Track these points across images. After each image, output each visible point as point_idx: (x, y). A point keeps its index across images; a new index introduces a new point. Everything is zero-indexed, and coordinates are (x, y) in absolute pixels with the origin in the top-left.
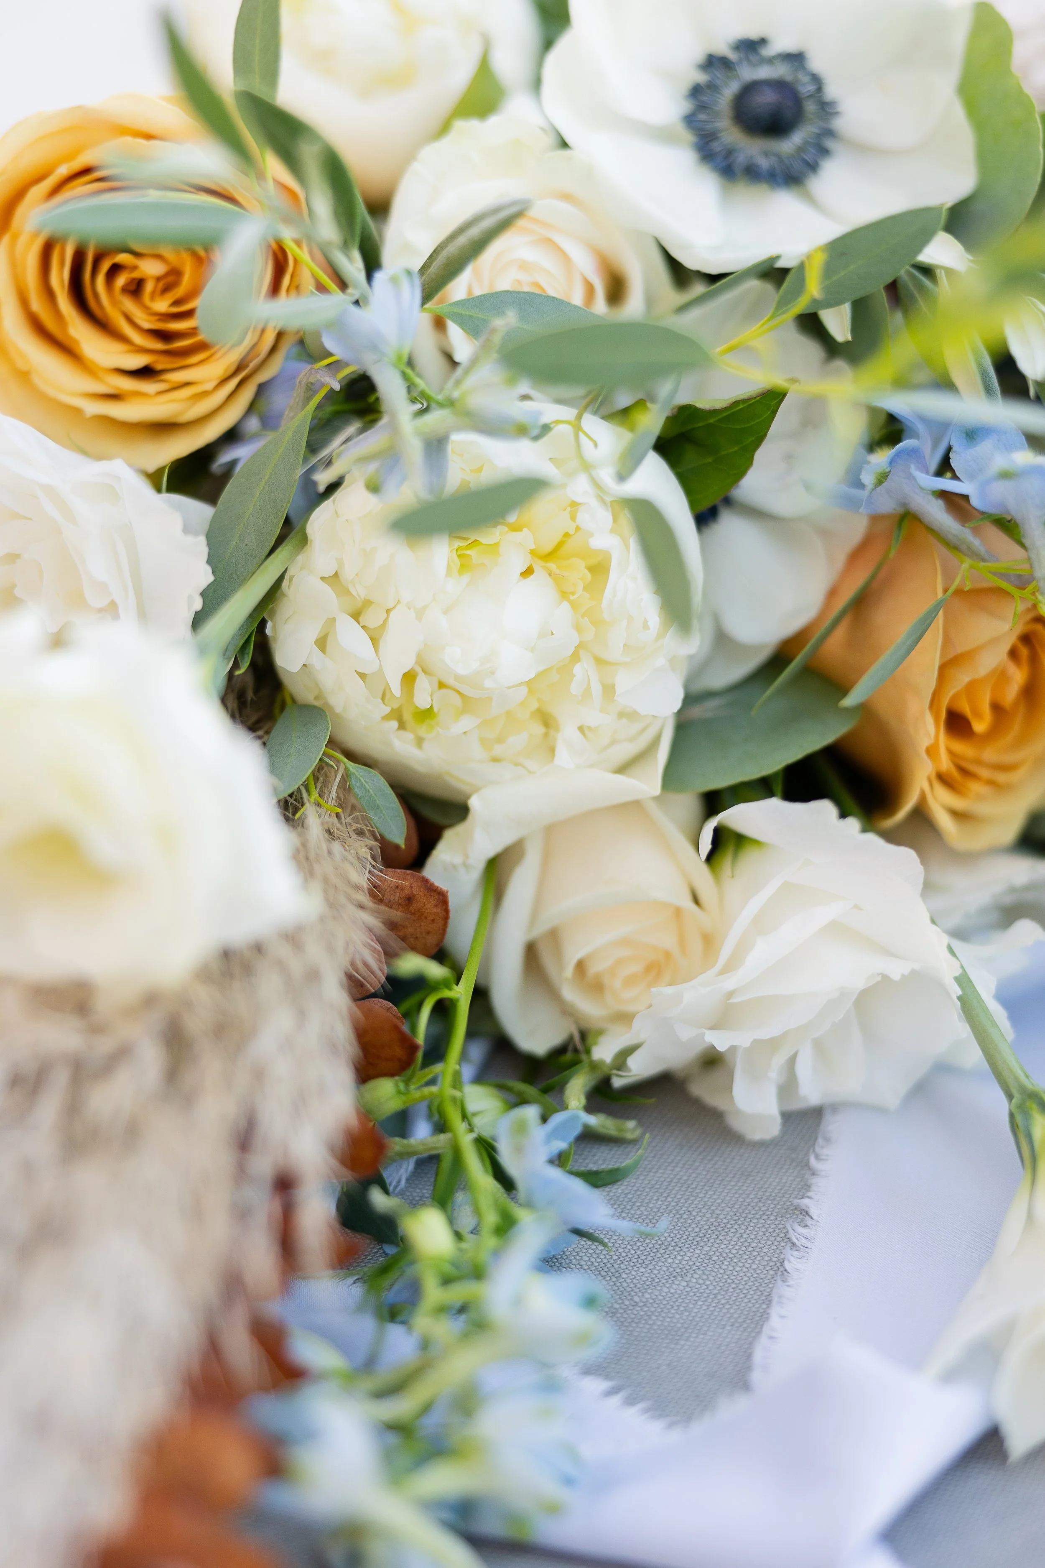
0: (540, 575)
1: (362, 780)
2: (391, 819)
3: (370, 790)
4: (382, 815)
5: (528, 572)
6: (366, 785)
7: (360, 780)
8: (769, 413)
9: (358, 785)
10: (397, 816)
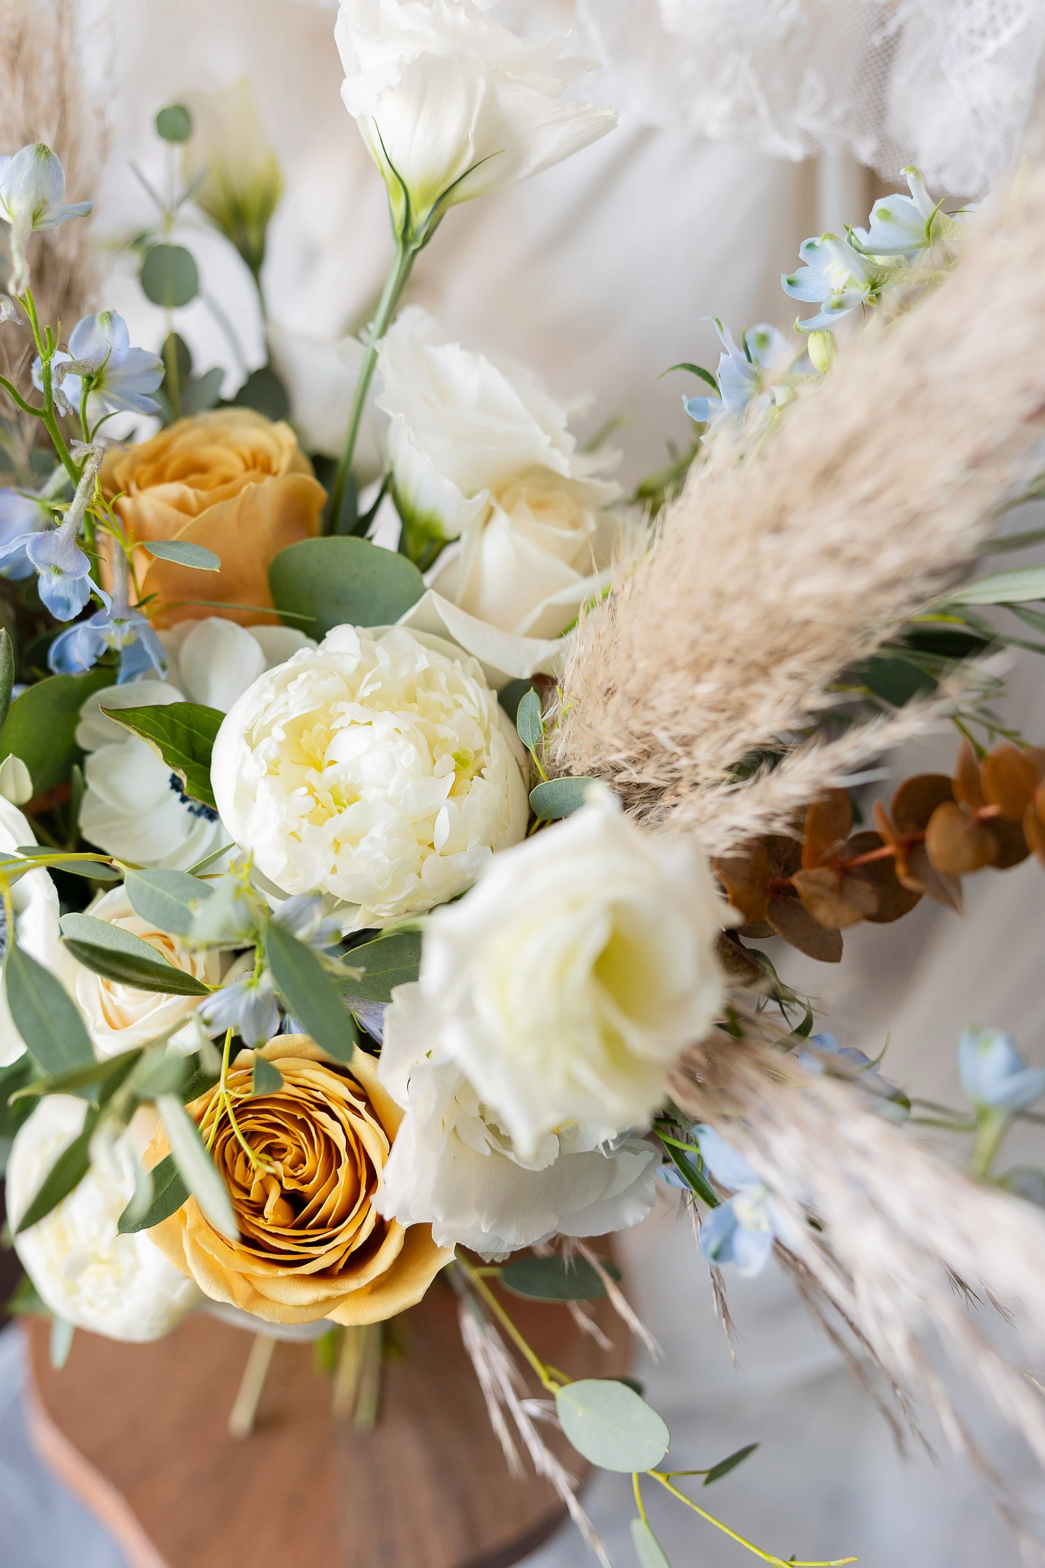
0: (328, 757)
1: (531, 736)
2: (529, 706)
3: (530, 728)
4: (533, 711)
5: (333, 763)
6: (530, 732)
7: (532, 737)
8: (136, 713)
9: (535, 736)
10: (524, 706)
